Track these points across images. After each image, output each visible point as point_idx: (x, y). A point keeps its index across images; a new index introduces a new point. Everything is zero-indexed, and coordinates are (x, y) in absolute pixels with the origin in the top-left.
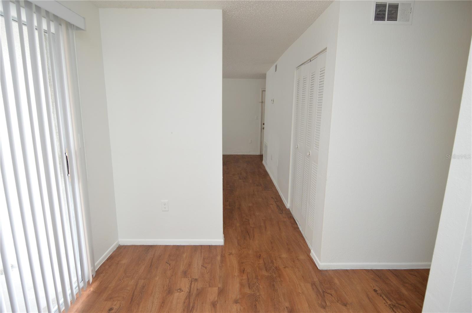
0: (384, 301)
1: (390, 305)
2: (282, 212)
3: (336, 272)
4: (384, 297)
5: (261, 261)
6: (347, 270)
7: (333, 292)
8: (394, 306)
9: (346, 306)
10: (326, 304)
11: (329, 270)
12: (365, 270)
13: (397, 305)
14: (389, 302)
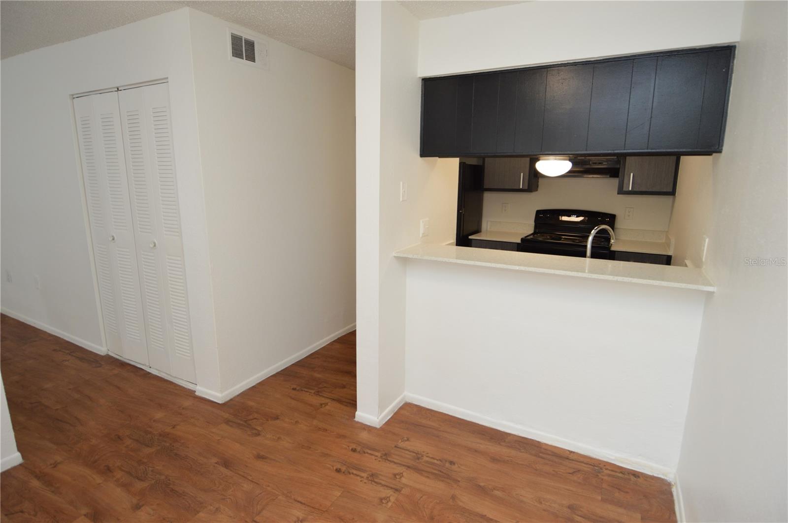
0: (308, 393)
1: (314, 393)
2: (100, 364)
3: (243, 395)
4: (306, 390)
5: (128, 442)
6: (253, 387)
7: (256, 415)
8: (318, 392)
9: (278, 418)
10: (258, 430)
11: (234, 397)
12: (271, 376)
13: (320, 390)
14: (313, 391)
